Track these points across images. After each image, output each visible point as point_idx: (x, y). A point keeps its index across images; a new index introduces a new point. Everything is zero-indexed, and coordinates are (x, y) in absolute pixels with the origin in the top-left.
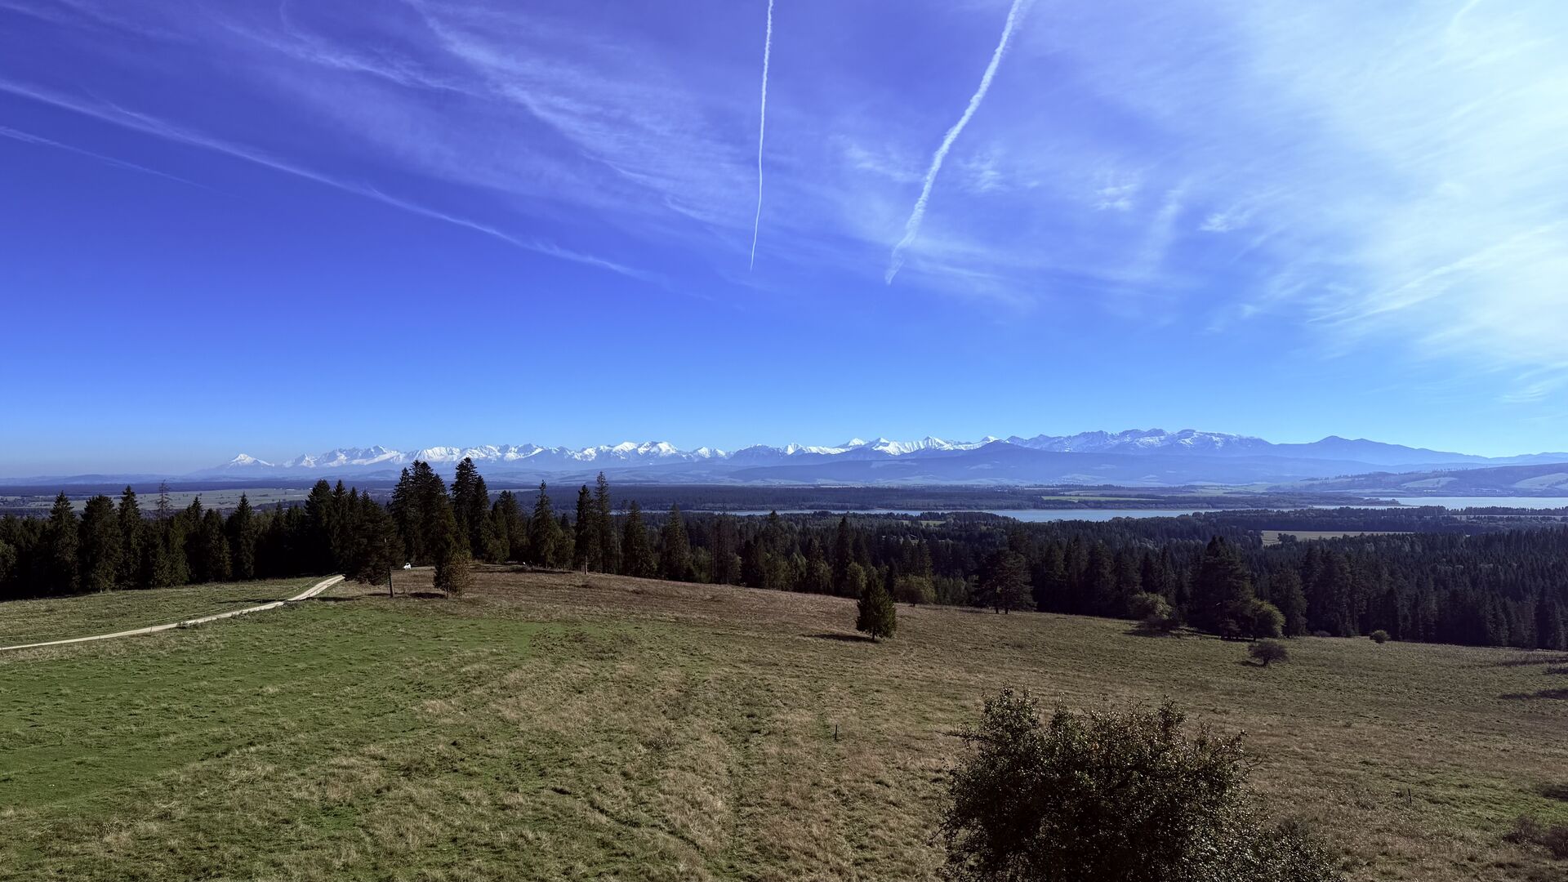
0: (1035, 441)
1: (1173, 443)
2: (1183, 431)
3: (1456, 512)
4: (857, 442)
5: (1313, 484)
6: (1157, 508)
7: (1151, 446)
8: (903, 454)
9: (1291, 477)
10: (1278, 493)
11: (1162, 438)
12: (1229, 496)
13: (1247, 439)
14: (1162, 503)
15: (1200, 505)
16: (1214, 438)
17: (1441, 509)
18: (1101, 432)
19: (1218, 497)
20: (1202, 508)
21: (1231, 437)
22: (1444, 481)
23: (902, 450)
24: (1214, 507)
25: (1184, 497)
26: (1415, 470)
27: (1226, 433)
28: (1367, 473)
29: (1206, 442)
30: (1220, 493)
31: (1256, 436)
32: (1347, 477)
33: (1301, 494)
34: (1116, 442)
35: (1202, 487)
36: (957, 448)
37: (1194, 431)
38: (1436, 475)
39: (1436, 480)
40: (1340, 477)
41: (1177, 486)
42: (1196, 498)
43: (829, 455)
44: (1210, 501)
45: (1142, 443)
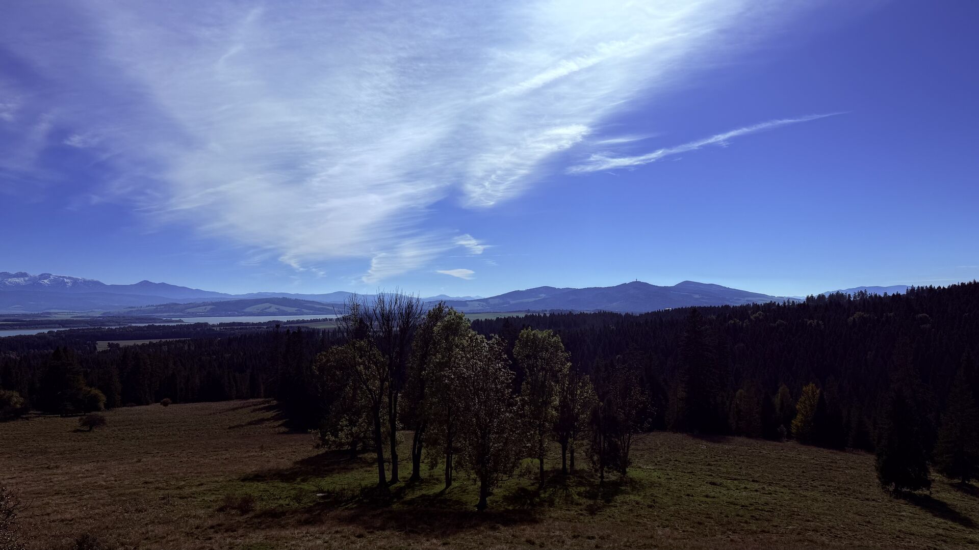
1: (35, 283)
2: (42, 275)
3: (214, 326)
5: (132, 311)
6: (20, 329)
7: (18, 285)
9: (117, 307)
10: (109, 317)
11: (27, 278)
12: (75, 319)
13: (89, 281)
14: (25, 325)
15: (53, 326)
16: (65, 279)
17: (206, 324)
19: (67, 320)
20: (55, 328)
21: (78, 279)
22: (209, 308)
24: (63, 327)
25: (42, 321)
26: (192, 302)
27: (74, 277)
28: (165, 303)
29: (59, 283)
30: (68, 317)
31: (95, 279)
32: (153, 306)
33: (124, 317)
35: (56, 313)
37: (51, 275)
38: (205, 304)
39: (204, 307)
40: (149, 306)
41: (36, 313)
42: (51, 321)
44: (62, 323)
45: (11, 283)
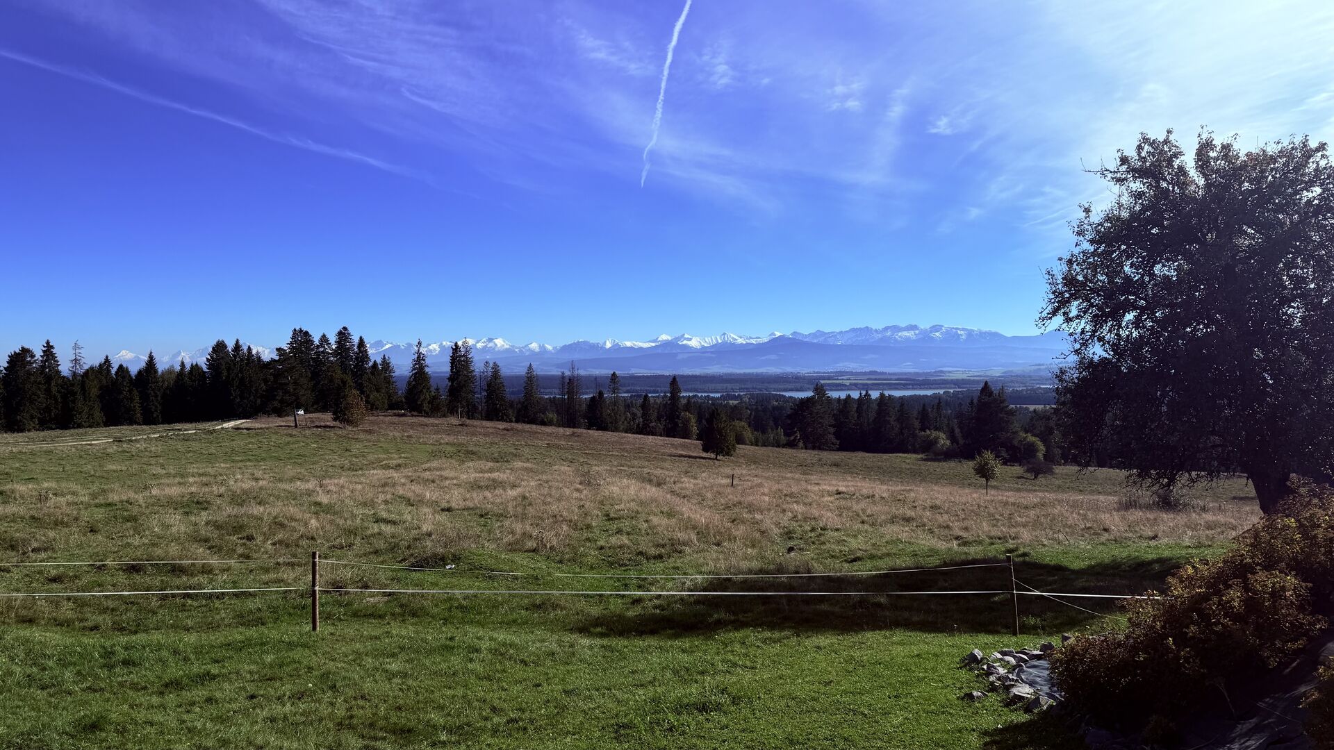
0: (814, 335)
1: (926, 336)
2: (933, 326)
4: (664, 337)
5: (1040, 369)
6: (914, 388)
7: (908, 339)
8: (704, 347)
9: (1022, 363)
10: (1012, 376)
11: (917, 332)
12: (972, 378)
13: (985, 333)
14: (917, 384)
15: (948, 386)
16: (959, 332)
18: (867, 327)
19: (963, 380)
20: (950, 388)
21: (973, 331)
23: (703, 344)
24: (959, 388)
25: (935, 380)
27: (969, 328)
29: (952, 335)
30: (964, 376)
31: (993, 330)
33: (1030, 377)
34: (880, 336)
35: (950, 372)
36: (748, 341)
37: (943, 326)
41: (929, 371)
42: (945, 380)
43: (641, 348)
44: (957, 383)
45: (900, 337)
